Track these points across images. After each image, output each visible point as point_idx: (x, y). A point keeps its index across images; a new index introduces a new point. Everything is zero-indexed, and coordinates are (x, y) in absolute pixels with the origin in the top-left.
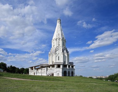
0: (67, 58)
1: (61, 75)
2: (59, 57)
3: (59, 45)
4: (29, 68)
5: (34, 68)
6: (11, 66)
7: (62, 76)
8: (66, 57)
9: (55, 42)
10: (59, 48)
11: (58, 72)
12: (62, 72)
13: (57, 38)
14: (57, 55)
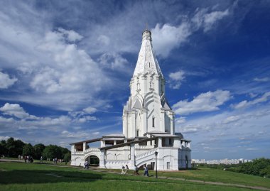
0: (172, 122)
1: (175, 167)
2: (153, 119)
3: (151, 89)
4: (72, 144)
5: (84, 145)
6: (12, 139)
7: (180, 169)
8: (169, 119)
9: (142, 81)
10: (152, 97)
11: (167, 160)
12: (177, 158)
13: (147, 74)
14: (149, 113)
